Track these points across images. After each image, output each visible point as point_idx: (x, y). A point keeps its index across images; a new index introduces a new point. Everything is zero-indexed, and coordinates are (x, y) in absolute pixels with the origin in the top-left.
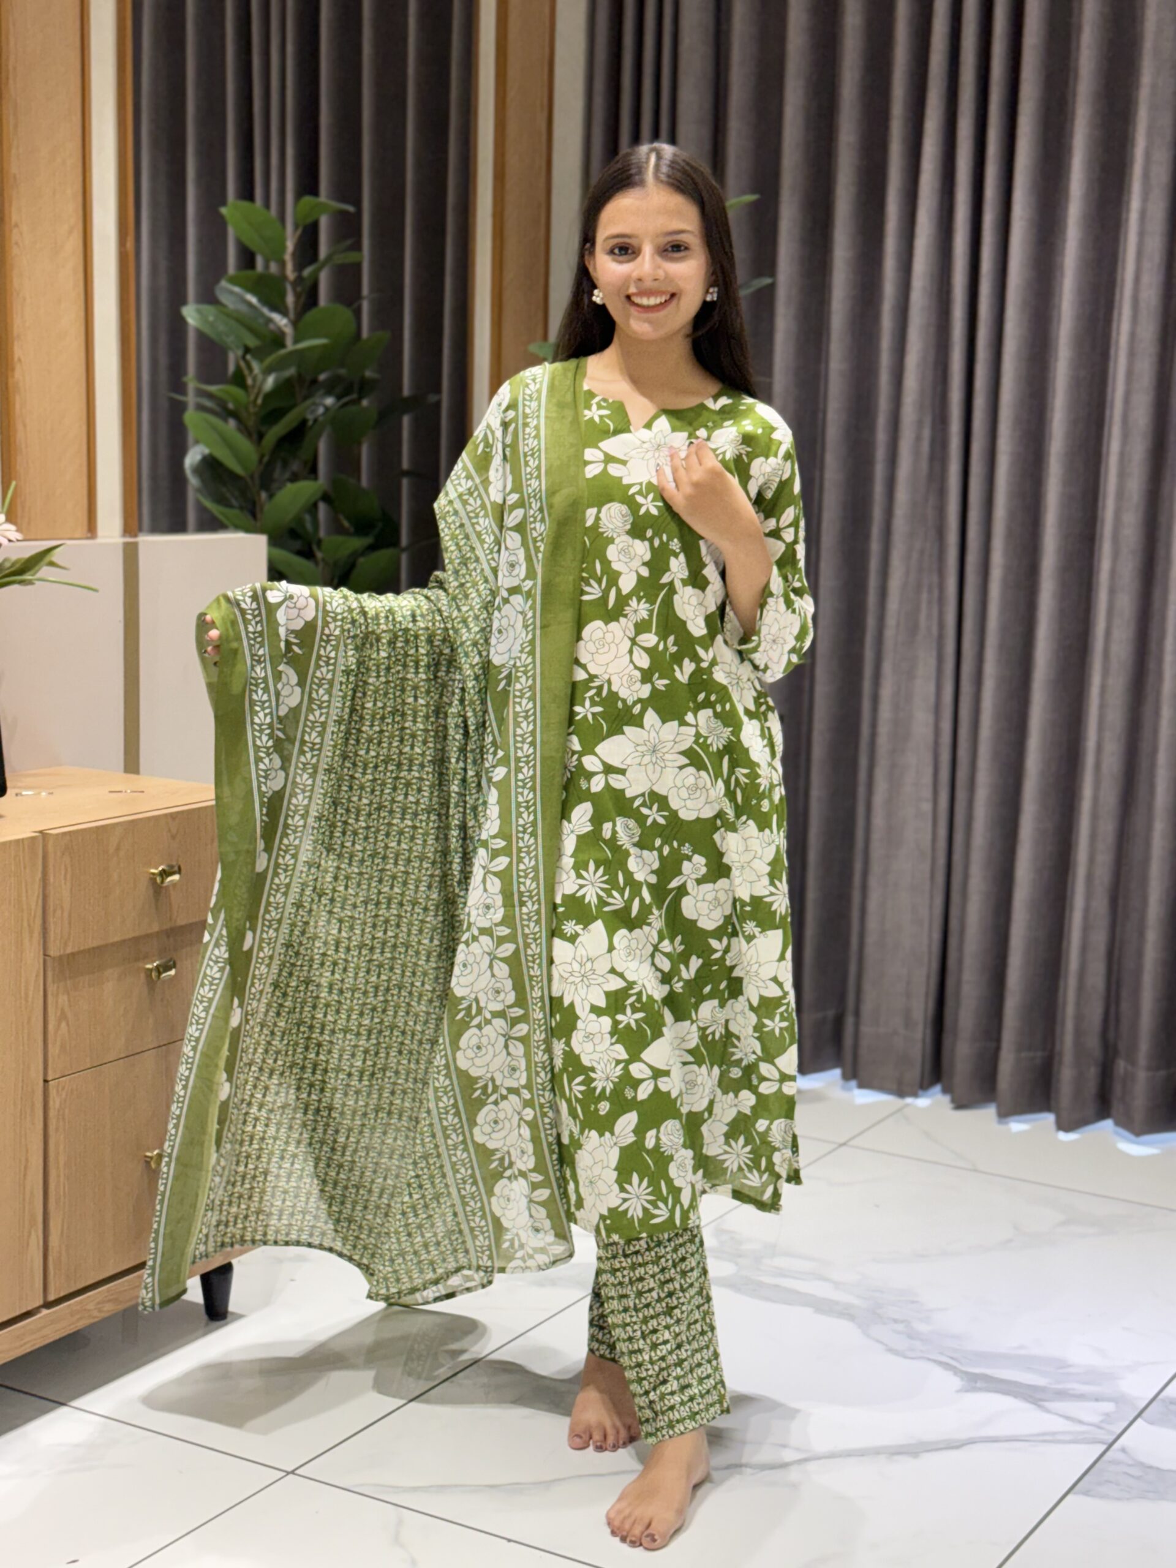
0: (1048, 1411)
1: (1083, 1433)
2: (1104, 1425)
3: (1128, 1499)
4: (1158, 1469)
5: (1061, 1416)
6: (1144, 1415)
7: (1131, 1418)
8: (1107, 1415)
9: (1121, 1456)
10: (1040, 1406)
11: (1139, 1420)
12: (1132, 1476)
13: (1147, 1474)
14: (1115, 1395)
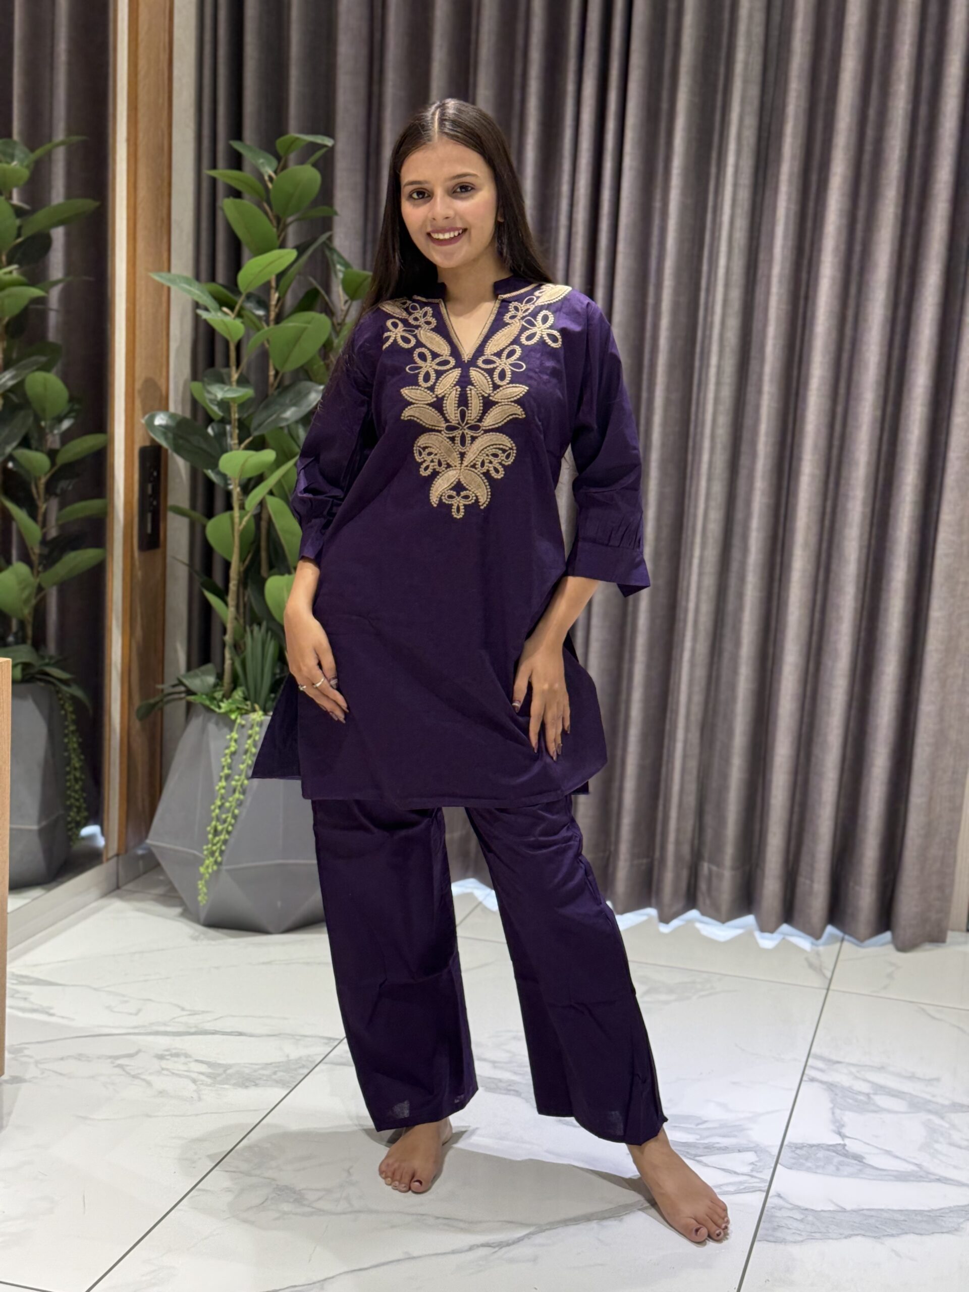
0: (706, 1165)
1: (741, 1183)
2: (754, 1174)
3: (802, 1241)
4: (813, 1210)
5: (718, 1169)
6: (780, 1161)
7: (773, 1165)
8: (752, 1163)
9: (780, 1202)
10: (698, 1161)
11: (779, 1166)
12: (796, 1219)
13: (806, 1217)
14: (752, 1145)
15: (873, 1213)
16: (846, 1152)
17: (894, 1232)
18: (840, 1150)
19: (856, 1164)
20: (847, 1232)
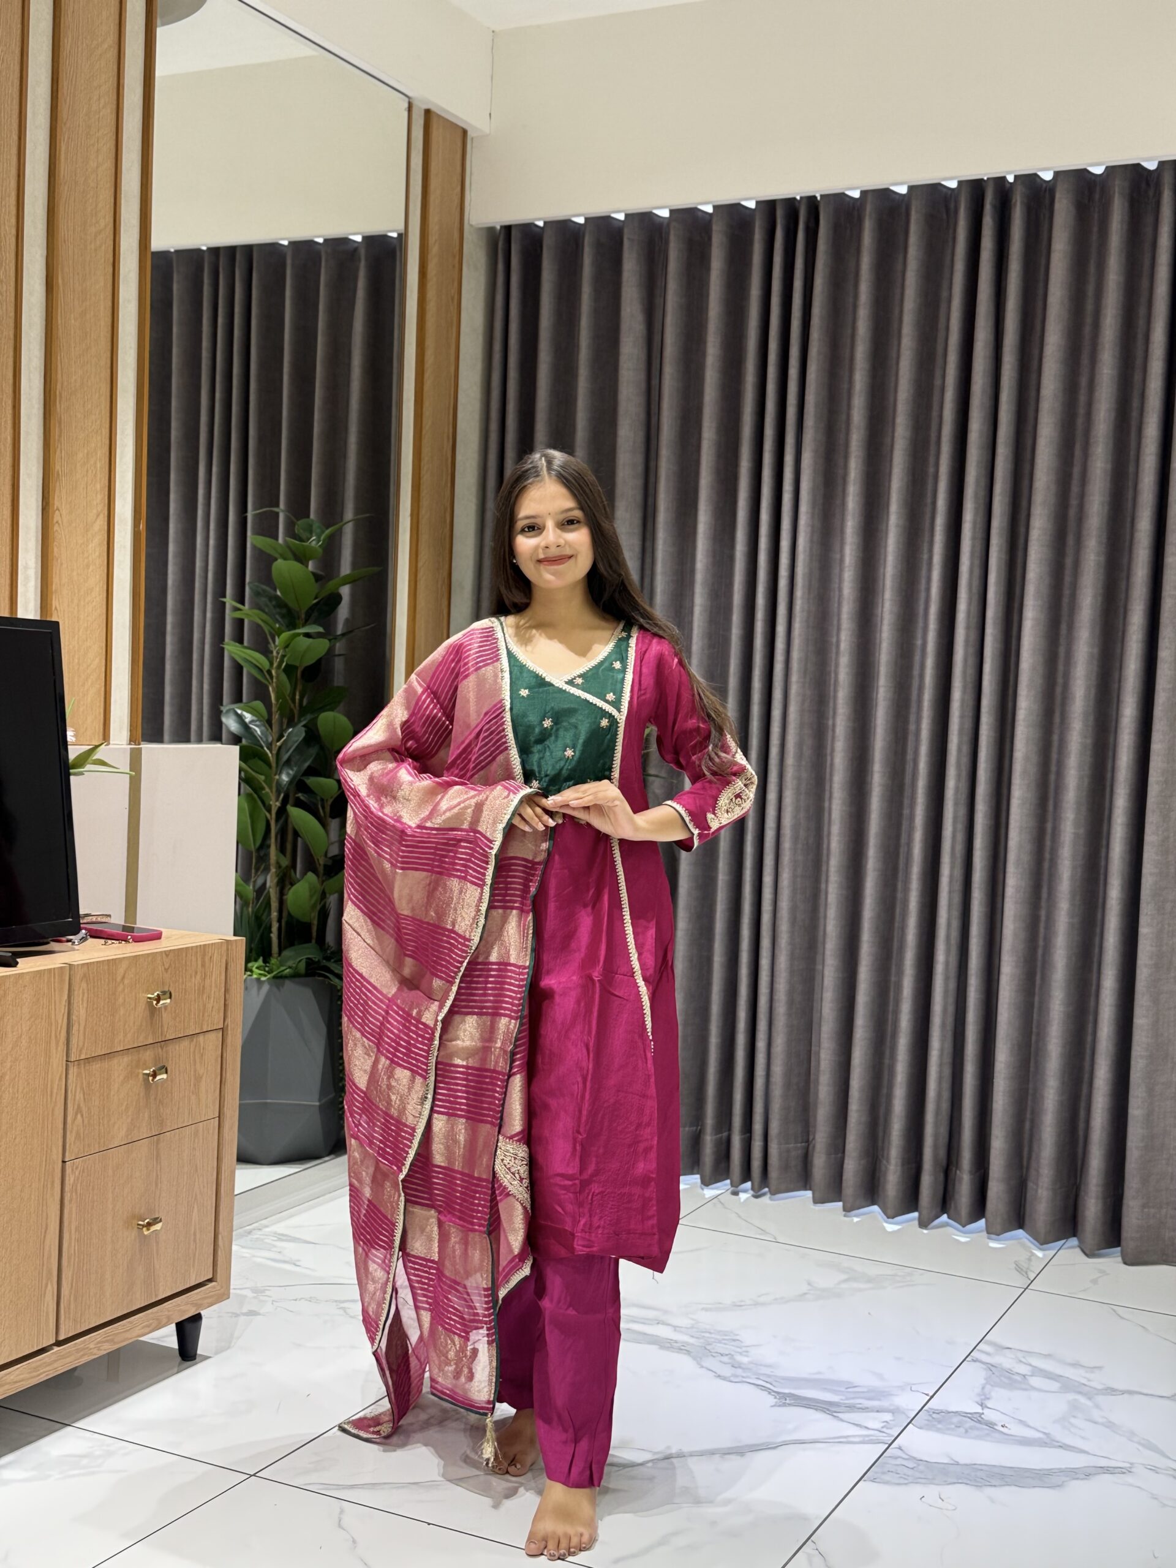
0: (842, 1420)
1: (869, 1435)
2: (884, 1430)
3: (906, 1484)
4: (926, 1462)
5: (851, 1423)
6: (913, 1422)
7: (905, 1424)
8: (887, 1422)
9: (899, 1453)
10: (835, 1416)
11: (911, 1425)
12: (908, 1467)
13: (919, 1465)
14: (892, 1408)
15: (983, 1468)
16: (979, 1419)
17: (997, 1484)
18: (977, 1418)
19: (986, 1429)
20: (950, 1480)
